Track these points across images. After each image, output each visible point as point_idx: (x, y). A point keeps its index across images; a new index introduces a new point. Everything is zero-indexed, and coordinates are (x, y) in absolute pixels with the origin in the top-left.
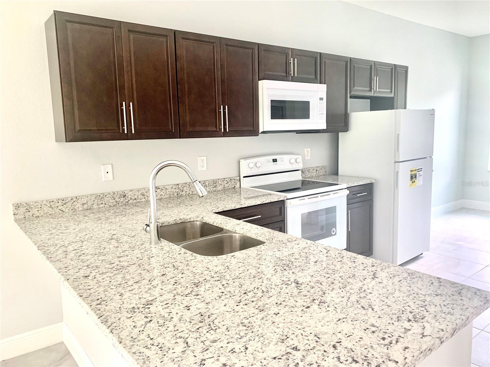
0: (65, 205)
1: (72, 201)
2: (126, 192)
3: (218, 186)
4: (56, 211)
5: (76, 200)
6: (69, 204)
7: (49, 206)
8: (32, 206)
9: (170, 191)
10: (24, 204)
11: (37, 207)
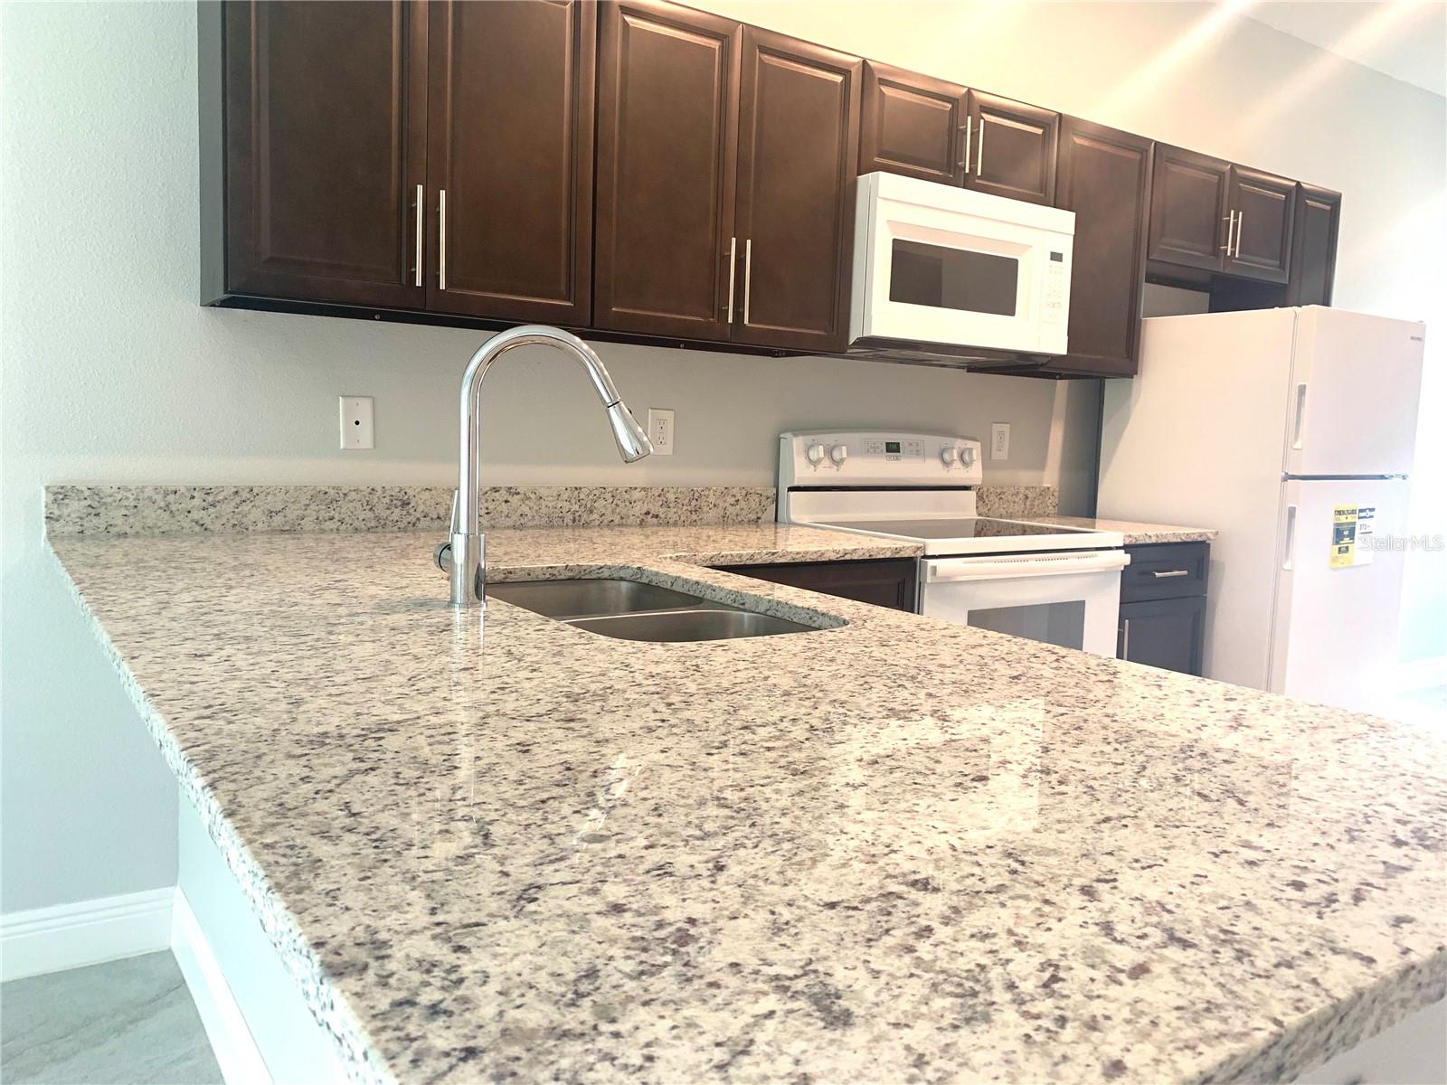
0: (211, 510)
1: (238, 500)
2: (411, 493)
3: (705, 509)
4: (185, 525)
5: (248, 496)
6: (227, 508)
7: (162, 504)
8: (109, 500)
9: (550, 505)
10: (84, 489)
11: (125, 503)
